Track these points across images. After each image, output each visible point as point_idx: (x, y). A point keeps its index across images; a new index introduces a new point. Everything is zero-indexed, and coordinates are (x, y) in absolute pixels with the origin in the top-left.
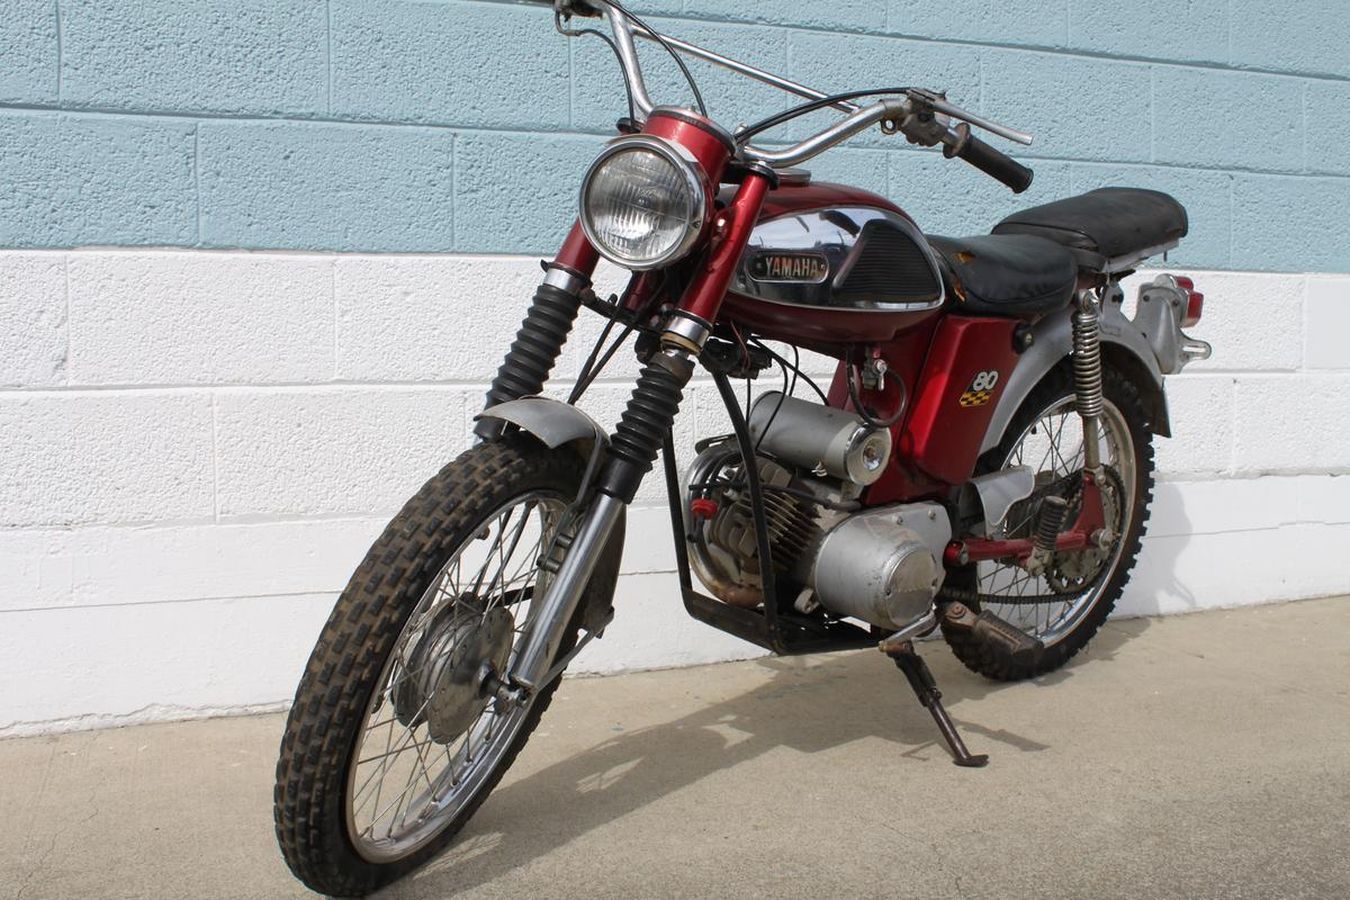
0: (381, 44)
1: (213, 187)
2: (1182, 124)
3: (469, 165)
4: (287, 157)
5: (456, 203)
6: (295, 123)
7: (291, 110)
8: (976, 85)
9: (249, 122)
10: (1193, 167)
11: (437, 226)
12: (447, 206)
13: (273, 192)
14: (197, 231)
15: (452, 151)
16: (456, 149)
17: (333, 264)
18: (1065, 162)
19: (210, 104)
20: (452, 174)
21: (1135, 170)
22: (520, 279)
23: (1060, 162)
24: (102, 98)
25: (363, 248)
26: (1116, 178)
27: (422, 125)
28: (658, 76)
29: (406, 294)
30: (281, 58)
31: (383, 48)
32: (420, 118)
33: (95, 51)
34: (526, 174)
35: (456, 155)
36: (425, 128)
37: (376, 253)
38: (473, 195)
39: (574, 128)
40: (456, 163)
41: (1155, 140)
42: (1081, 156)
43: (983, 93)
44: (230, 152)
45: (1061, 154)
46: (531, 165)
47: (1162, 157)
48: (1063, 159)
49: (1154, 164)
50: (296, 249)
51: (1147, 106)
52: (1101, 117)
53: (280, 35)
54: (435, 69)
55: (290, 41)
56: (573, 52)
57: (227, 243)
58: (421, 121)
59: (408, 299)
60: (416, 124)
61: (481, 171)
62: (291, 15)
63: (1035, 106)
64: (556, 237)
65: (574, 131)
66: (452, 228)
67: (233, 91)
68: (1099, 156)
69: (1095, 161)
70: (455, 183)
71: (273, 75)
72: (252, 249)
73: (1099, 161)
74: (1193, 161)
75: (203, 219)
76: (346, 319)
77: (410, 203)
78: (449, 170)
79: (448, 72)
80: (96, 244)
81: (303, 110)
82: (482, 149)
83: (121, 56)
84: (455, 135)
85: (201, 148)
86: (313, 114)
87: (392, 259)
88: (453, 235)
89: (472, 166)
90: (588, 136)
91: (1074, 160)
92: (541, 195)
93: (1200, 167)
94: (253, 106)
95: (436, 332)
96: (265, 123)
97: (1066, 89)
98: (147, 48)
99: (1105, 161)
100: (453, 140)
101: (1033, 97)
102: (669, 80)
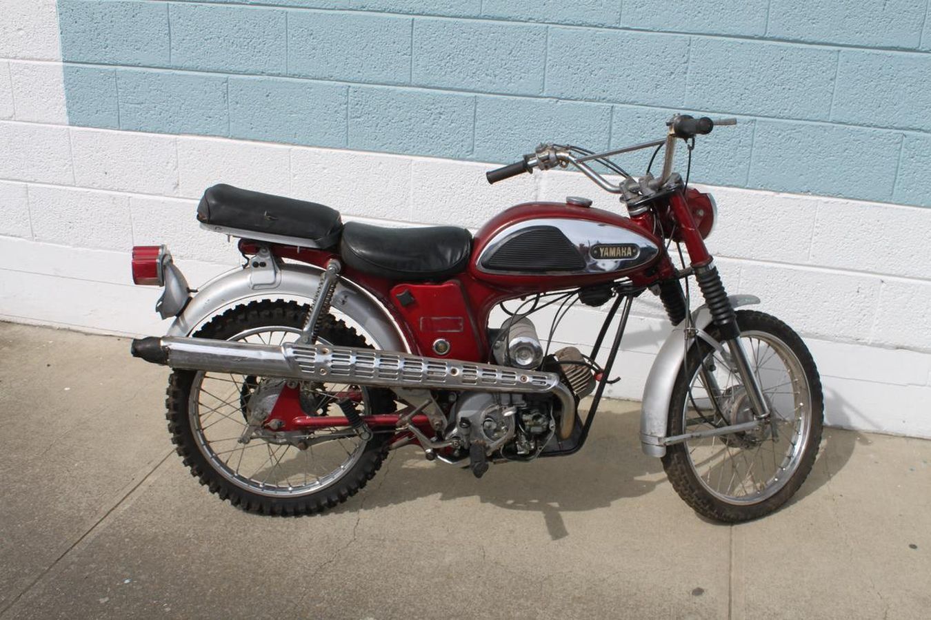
0: (312, 37)
1: (235, 109)
2: (863, 94)
3: (356, 103)
4: (268, 96)
5: (349, 123)
6: (271, 78)
7: (270, 71)
8: (685, 63)
9: (251, 77)
10: (868, 126)
11: (340, 134)
12: (344, 125)
13: (261, 113)
14: (229, 130)
15: (348, 95)
16: (350, 94)
17: (290, 150)
18: (752, 118)
19: (233, 68)
20: (347, 108)
21: (813, 126)
22: (381, 165)
23: (748, 118)
24: (187, 64)
25: (304, 143)
26: (793, 131)
27: (333, 80)
28: (463, 55)
29: (324, 168)
30: (265, 44)
31: (313, 39)
32: (331, 77)
33: (184, 41)
34: (386, 109)
35: (350, 98)
36: (334, 82)
37: (310, 146)
38: (358, 120)
39: (414, 84)
40: (349, 101)
41: (835, 105)
42: (766, 114)
43: (690, 68)
44: (242, 92)
45: (748, 112)
46: (388, 105)
47: (838, 118)
48: (751, 115)
49: (831, 122)
50: (273, 142)
51: (831, 80)
52: (788, 87)
53: (264, 32)
54: (339, 50)
55: (269, 35)
56: (414, 41)
57: (241, 137)
58: (332, 79)
59: (325, 171)
60: (329, 80)
61: (362, 106)
62: (269, 22)
63: (731, 78)
64: (401, 145)
65: (414, 86)
66: (347, 136)
67: (243, 62)
68: (781, 115)
69: (778, 118)
70: (349, 114)
71: (261, 53)
72: (254, 140)
73: (782, 118)
74: (867, 122)
75: (231, 124)
76: (296, 178)
77: (325, 122)
78: (346, 106)
79: (346, 52)
80: (189, 133)
81: (274, 72)
82: (363, 95)
83: (195, 44)
84: (349, 86)
85: (230, 89)
86: (280, 74)
87: (317, 150)
88: (347, 140)
89: (357, 104)
90: (420, 89)
91: (760, 116)
92: (393, 121)
93: (875, 126)
94: (251, 69)
95: (339, 189)
96: (257, 77)
97: (760, 66)
98: (206, 40)
99: (787, 119)
100: (348, 90)
101: (730, 72)
102: (470, 58)
